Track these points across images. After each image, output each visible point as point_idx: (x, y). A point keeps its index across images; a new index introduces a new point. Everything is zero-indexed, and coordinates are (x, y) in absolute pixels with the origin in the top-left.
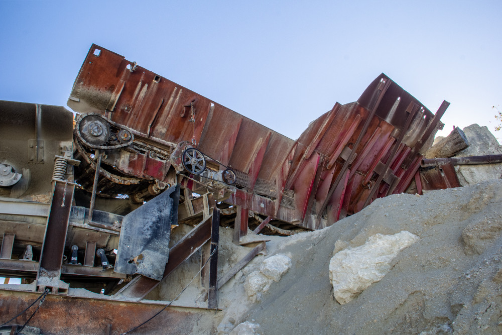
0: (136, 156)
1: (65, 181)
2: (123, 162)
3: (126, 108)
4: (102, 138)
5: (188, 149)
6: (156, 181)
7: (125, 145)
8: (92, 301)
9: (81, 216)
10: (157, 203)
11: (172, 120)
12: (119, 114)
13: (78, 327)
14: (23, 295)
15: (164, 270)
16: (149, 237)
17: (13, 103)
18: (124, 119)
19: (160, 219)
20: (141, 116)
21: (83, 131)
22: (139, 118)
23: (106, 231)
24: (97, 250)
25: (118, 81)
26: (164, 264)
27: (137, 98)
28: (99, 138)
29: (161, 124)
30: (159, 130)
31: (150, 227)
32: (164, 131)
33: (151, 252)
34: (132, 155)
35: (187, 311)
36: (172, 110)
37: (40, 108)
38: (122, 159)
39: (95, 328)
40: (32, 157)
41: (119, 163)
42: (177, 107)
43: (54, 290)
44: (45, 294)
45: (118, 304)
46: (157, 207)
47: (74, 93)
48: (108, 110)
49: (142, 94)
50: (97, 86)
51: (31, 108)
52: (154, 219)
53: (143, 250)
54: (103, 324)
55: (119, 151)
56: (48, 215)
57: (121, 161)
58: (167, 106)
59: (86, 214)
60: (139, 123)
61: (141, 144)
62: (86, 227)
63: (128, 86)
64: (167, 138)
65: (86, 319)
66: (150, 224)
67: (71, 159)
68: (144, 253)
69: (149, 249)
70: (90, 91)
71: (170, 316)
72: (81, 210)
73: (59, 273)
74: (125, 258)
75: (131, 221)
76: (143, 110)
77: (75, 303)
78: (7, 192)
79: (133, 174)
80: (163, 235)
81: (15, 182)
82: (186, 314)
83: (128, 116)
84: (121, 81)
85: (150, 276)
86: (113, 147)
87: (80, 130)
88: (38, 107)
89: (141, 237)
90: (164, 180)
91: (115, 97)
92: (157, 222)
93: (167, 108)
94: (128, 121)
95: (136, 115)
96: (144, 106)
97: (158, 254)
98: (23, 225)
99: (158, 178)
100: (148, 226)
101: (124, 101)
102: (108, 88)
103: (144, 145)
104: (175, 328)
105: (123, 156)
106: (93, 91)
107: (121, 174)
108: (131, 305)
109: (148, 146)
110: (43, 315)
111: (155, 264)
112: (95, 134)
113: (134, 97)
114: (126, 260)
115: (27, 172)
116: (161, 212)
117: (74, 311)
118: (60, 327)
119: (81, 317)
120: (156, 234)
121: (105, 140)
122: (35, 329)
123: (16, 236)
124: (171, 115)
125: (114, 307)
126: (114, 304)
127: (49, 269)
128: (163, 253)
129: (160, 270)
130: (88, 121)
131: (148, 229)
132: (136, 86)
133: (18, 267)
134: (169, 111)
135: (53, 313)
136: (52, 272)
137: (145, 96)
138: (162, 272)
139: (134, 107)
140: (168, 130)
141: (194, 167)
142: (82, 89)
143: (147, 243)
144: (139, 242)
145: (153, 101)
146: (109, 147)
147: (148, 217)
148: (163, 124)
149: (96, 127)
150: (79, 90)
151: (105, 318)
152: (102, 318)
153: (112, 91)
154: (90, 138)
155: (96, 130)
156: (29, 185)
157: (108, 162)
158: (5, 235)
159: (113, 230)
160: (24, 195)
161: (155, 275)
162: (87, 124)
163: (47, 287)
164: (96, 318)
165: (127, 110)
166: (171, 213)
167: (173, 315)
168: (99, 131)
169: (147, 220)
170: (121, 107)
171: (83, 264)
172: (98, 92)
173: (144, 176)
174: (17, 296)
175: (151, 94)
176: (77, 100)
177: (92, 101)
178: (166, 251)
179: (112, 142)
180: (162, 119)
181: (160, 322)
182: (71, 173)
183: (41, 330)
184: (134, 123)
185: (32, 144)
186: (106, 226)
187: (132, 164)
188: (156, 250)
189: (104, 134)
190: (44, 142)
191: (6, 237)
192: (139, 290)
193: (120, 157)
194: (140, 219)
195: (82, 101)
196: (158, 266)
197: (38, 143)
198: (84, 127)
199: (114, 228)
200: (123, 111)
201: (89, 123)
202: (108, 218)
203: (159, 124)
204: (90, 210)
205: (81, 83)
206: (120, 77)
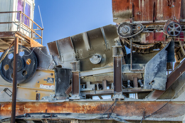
0: (149, 34)
1: (117, 56)
2: (143, 39)
3: (138, 13)
4: (129, 32)
5: (170, 24)
6: (162, 42)
7: (140, 32)
8: (135, 102)
9: (127, 68)
10: (159, 55)
11: (164, 9)
12: (136, 17)
13: (132, 113)
14: (110, 102)
15: (165, 85)
16: (156, 72)
17: (93, 30)
18: (140, 18)
19: (161, 62)
20: (147, 14)
21: (120, 33)
22: (147, 15)
23: (139, 72)
24: (138, 80)
25: (129, 4)
26: (165, 82)
27: (141, 7)
28: (128, 33)
29: (159, 13)
30: (159, 16)
31: (157, 67)
32: (162, 16)
33: (158, 78)
34: (147, 34)
35: (182, 103)
36: (161, 5)
37: (103, 29)
38: (142, 38)
39: (138, 113)
40: (105, 49)
41: (141, 40)
42: (163, 3)
43: (119, 99)
44: (116, 101)
45: (147, 102)
46: (159, 57)
47: (114, 16)
48: (131, 17)
49: (143, 4)
50: (121, 10)
51: (99, 30)
52: (158, 63)
53: (154, 78)
54: (141, 111)
55: (140, 35)
56: (113, 71)
57: (142, 39)
58: (158, 4)
59: (129, 67)
60: (147, 17)
61: (152, 26)
62: (130, 72)
63: (135, 4)
64: (165, 18)
65: (135, 110)
66: (157, 65)
67: (118, 46)
68: (155, 79)
69: (157, 77)
70: (120, 13)
71: (173, 106)
72: (127, 66)
73: (121, 93)
74: (147, 82)
75: (149, 65)
76: (147, 11)
77: (129, 104)
78: (99, 65)
79: (149, 43)
80: (163, 69)
81: (100, 61)
82: (181, 104)
83: (141, 16)
84: (130, 3)
85: (158, 89)
86: (136, 34)
87: (119, 32)
88: (102, 28)
89: (153, 72)
90: (166, 41)
91: (130, 11)
92: (160, 64)
93: (158, 5)
94: (142, 18)
95: (144, 14)
96: (146, 9)
97: (161, 79)
98: (107, 76)
99: (162, 41)
100: (155, 67)
101: (136, 11)
102: (126, 8)
103: (154, 26)
104: (177, 111)
105: (142, 36)
106: (121, 12)
107: (143, 44)
108: (152, 102)
109: (156, 26)
110: (118, 109)
111: (160, 83)
112: (125, 32)
113: (140, 8)
114: (148, 83)
115: (104, 55)
116: (161, 59)
117: (129, 107)
118: (125, 113)
119: (132, 109)
120: (159, 69)
121: (131, 33)
122: (115, 114)
123: (106, 81)
124: (162, 7)
125: (145, 104)
126: (145, 102)
127: (118, 92)
128: (164, 78)
129: (163, 86)
130: (121, 27)
131: (156, 68)
132: (138, 2)
133: (110, 92)
134: (160, 6)
135: (121, 108)
136: (119, 93)
137: (145, 4)
138: (164, 87)
139: (142, 11)
140: (164, 15)
141: (174, 32)
142: (116, 13)
143: (156, 74)
144: (153, 75)
145: (149, 5)
146: (134, 35)
147: (155, 62)
148: (160, 13)
149: (125, 29)
150: (115, 15)
151: (142, 109)
152: (141, 109)
153: (129, 9)
154: (124, 34)
155: (125, 30)
156: (106, 60)
157: (135, 41)
158: (103, 81)
159: (142, 71)
160: (106, 65)
161: (161, 88)
162: (121, 28)
163: (116, 99)
164: (138, 109)
165: (139, 14)
166: (166, 58)
167: (175, 106)
168: (126, 30)
169: (155, 64)
170: (136, 14)
171: (133, 87)
172: (123, 12)
173: (155, 42)
174: (108, 103)
175: (147, 3)
176: (116, 18)
177: (122, 16)
178: (165, 77)
179: (135, 32)
180: (158, 11)
181: (168, 109)
182: (121, 51)
183: (117, 114)
184: (145, 18)
185: (104, 44)
186: (139, 70)
187: (147, 38)
188: (160, 77)
189: (129, 30)
190: (108, 41)
191: (104, 82)
192: (155, 96)
193: (141, 37)
194: (152, 64)
195: (118, 18)
196: (162, 84)
197: (105, 42)
198: (120, 30)
199: (142, 70)
200: (137, 15)
201: (122, 28)
202: (139, 66)
203: (158, 14)
204: (131, 65)
205: (115, 11)
206: (130, 2)
